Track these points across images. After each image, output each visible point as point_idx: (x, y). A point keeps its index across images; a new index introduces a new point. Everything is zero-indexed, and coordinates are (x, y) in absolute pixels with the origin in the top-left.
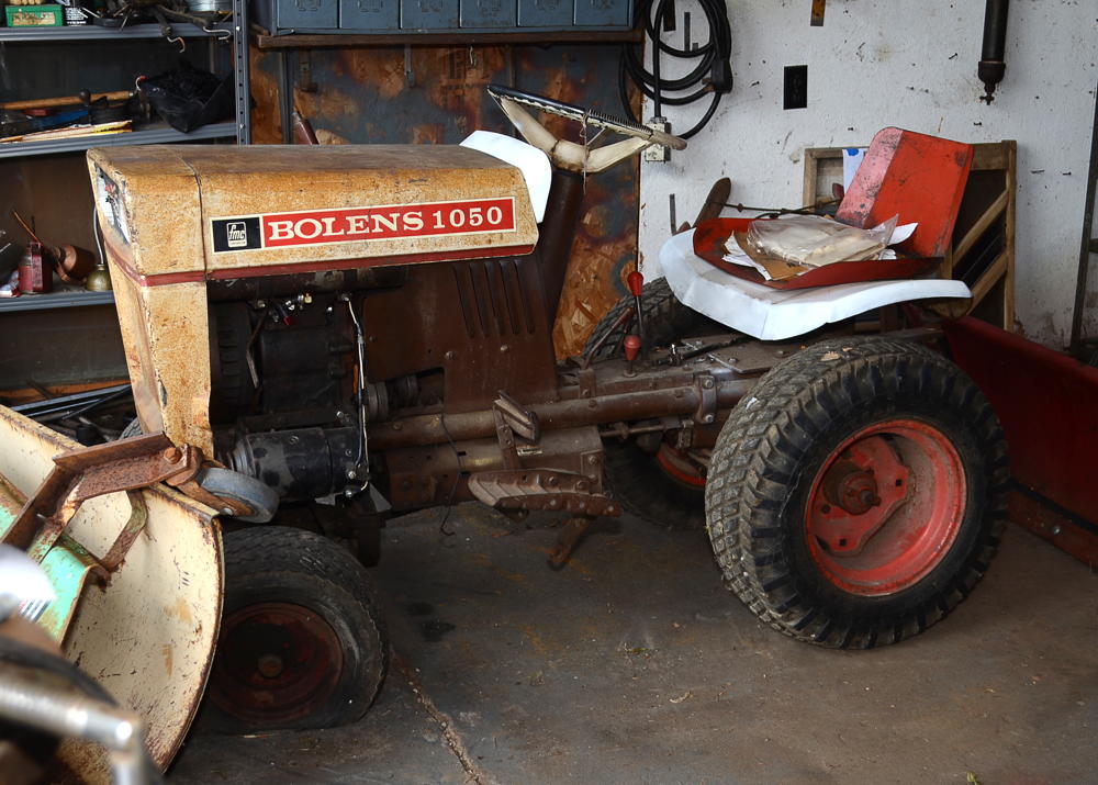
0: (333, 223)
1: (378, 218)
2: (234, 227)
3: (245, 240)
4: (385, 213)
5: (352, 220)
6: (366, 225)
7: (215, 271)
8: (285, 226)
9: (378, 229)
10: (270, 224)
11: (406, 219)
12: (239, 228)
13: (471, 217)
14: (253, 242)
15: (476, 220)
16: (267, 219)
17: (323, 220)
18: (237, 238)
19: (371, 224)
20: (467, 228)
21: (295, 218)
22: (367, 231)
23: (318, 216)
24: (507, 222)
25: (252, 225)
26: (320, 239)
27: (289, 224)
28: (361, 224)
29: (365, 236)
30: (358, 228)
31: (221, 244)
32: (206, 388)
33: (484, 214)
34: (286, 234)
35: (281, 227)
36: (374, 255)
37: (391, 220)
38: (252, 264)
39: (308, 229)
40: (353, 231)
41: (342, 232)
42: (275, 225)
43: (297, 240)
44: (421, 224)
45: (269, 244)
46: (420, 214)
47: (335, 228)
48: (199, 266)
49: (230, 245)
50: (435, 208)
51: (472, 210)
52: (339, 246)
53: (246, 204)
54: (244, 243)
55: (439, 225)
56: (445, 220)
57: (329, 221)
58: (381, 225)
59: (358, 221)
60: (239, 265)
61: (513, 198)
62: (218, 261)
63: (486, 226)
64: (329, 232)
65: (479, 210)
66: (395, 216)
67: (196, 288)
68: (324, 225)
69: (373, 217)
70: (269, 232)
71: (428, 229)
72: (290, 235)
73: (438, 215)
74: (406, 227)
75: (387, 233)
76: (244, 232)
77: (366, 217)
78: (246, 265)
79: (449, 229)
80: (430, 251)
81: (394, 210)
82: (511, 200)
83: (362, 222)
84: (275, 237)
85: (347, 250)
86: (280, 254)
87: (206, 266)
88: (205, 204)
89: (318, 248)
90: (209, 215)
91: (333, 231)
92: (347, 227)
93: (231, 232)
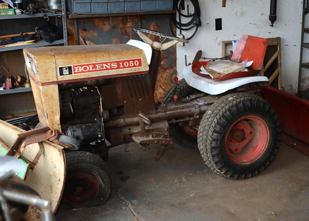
1: (104, 65)
2: (65, 69)
3: (68, 72)
4: (106, 63)
5: (97, 66)
6: (101, 67)
7: (60, 81)
8: (79, 68)
9: (104, 68)
10: (75, 68)
11: (112, 65)
12: (66, 69)
13: (130, 64)
14: (70, 73)
15: (131, 64)
16: (74, 66)
17: (89, 66)
18: (66, 72)
19: (102, 67)
20: (129, 67)
21: (81, 66)
22: (102, 69)
23: (88, 65)
24: (140, 65)
25: (70, 68)
26: (89, 71)
27: (80, 67)
28: (100, 67)
30: (99, 68)
31: (61, 74)
32: (59, 113)
33: (134, 63)
34: (79, 70)
35: (78, 68)
36: (104, 75)
37: (108, 65)
38: (70, 79)
39: (85, 69)
40: (98, 69)
41: (95, 69)
42: (76, 68)
43: (82, 72)
44: (116, 66)
45: (75, 73)
46: (116, 63)
47: (93, 68)
48: (55, 80)
49: (64, 74)
50: (120, 62)
51: (130, 62)
52: (94, 73)
53: (68, 62)
54: (68, 73)
55: (122, 66)
56: (123, 65)
57: (91, 66)
58: (105, 67)
59: (99, 66)
60: (67, 79)
61: (142, 58)
62: (61, 78)
63: (134, 66)
64: (91, 69)
65: (132, 62)
66: (109, 64)
67: (55, 86)
68: (89, 67)
69: (103, 65)
70: (74, 70)
71: (119, 67)
72: (81, 71)
73: (121, 63)
75: (107, 69)
76: (68, 70)
77: (101, 65)
79: (124, 67)
80: (119, 73)
81: (109, 63)
83: (100, 66)
84: (76, 71)
85: (96, 74)
86: (78, 76)
87: (57, 80)
88: (57, 63)
89: (89, 74)
90: (58, 66)
91: (92, 69)
92: (96, 68)
93: (64, 70)
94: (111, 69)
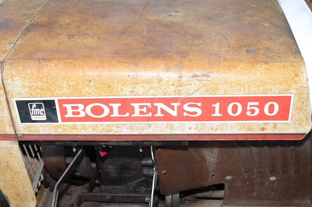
0: (119, 108)
1: (160, 106)
2: (34, 105)
3: (45, 116)
4: (168, 102)
5: (136, 106)
6: (149, 110)
7: (23, 135)
8: (77, 108)
9: (159, 114)
10: (64, 105)
11: (186, 107)
12: (39, 107)
13: (248, 108)
14: (51, 117)
15: (253, 111)
16: (61, 102)
17: (110, 105)
18: (38, 114)
19: (154, 110)
20: (243, 117)
21: (86, 102)
22: (150, 115)
23: (107, 102)
24: (283, 115)
25: (49, 105)
26: (108, 119)
27: (81, 106)
28: (145, 110)
29: (149, 119)
30: (141, 113)
31: (25, 117)
32: (33, 200)
33: (261, 107)
34: (79, 113)
35: (73, 108)
36: (156, 133)
37: (172, 108)
38: (52, 133)
39: (97, 110)
40: (137, 114)
41: (127, 115)
42: (68, 107)
43: (87, 118)
44: (199, 112)
45: (64, 120)
46: (199, 104)
47: (121, 111)
48: (10, 131)
49: (33, 118)
50: (215, 100)
51: (250, 104)
52: (124, 125)
53: (42, 89)
54: (44, 118)
55: (217, 114)
56: (223, 110)
57: (116, 106)
58: (163, 111)
59: (141, 107)
60: (42, 133)
61: (293, 96)
62: (24, 129)
63: (262, 116)
64: (116, 114)
65: (257, 103)
66: (176, 105)
67: (11, 146)
68: (111, 109)
69: (155, 104)
70: (64, 111)
71: (207, 116)
72: (82, 115)
73: (217, 106)
74: (185, 114)
75: (167, 117)
76: (43, 110)
77: (149, 105)
78: (48, 133)
79: (225, 117)
80: (206, 132)
81: (175, 100)
82: (290, 97)
83: (145, 108)
84: (70, 114)
85: (132, 128)
86: (75, 127)
87: (15, 131)
88: (8, 88)
89: (107, 125)
90: (12, 96)
91: (119, 114)
92: (132, 111)
93: (33, 109)
94: (181, 117)
